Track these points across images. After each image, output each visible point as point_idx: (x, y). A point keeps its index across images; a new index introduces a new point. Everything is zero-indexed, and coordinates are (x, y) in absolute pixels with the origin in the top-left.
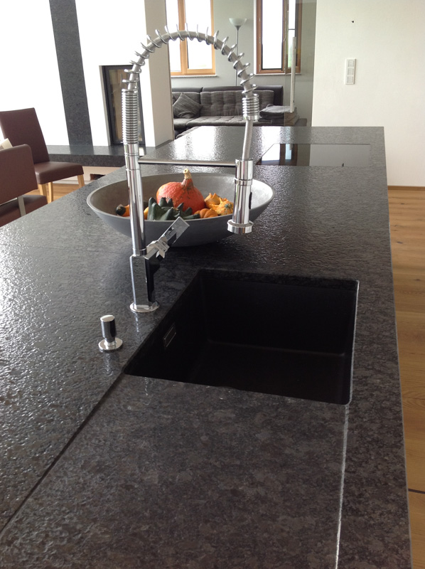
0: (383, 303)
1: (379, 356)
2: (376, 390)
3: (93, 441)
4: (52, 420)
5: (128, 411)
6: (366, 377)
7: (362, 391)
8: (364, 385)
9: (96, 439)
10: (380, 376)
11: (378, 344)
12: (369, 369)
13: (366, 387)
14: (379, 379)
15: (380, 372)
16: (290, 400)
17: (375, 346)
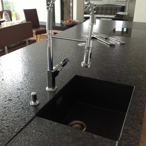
0: (142, 97)
1: (135, 121)
2: (130, 136)
3: (16, 144)
4: (5, 132)
5: (33, 132)
6: (128, 130)
7: (125, 136)
8: (126, 134)
9: (18, 143)
10: (134, 130)
11: (136, 115)
12: (130, 126)
13: (127, 135)
14: (133, 131)
15: (134, 128)
16: (95, 136)
17: (135, 116)
